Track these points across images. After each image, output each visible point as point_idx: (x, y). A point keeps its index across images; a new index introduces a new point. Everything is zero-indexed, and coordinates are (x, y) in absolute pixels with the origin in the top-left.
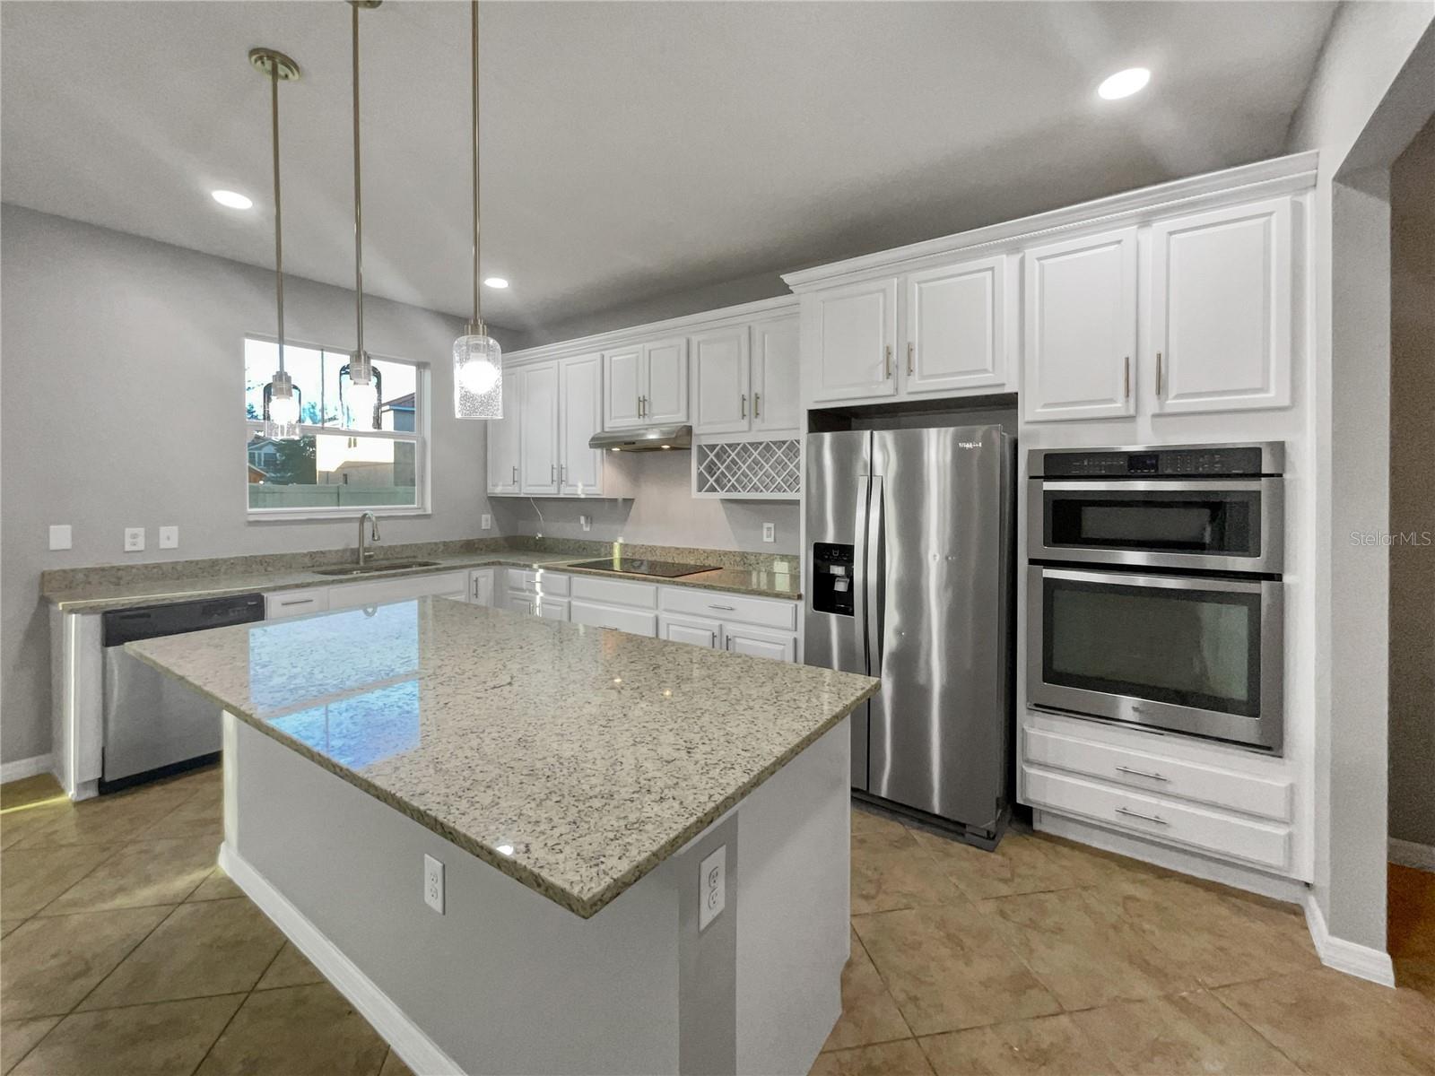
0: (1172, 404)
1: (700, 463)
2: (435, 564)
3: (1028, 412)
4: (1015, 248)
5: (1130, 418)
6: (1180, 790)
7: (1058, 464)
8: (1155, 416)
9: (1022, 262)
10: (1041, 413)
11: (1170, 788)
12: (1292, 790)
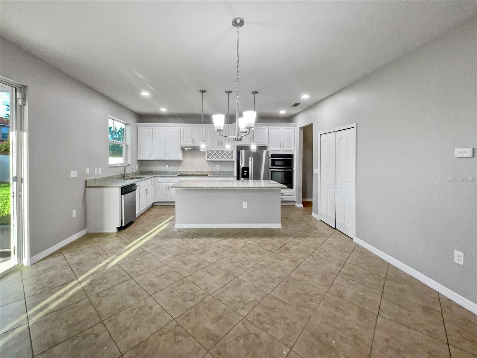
0: (284, 149)
1: (207, 153)
2: (143, 178)
3: (269, 148)
4: (267, 126)
5: (280, 150)
6: (285, 195)
7: (273, 156)
8: (282, 150)
9: (268, 128)
10: (271, 149)
11: (284, 195)
12: (294, 192)
